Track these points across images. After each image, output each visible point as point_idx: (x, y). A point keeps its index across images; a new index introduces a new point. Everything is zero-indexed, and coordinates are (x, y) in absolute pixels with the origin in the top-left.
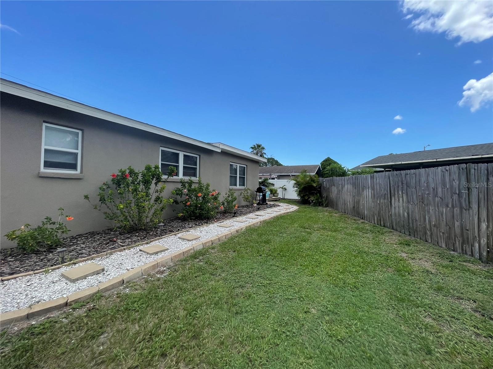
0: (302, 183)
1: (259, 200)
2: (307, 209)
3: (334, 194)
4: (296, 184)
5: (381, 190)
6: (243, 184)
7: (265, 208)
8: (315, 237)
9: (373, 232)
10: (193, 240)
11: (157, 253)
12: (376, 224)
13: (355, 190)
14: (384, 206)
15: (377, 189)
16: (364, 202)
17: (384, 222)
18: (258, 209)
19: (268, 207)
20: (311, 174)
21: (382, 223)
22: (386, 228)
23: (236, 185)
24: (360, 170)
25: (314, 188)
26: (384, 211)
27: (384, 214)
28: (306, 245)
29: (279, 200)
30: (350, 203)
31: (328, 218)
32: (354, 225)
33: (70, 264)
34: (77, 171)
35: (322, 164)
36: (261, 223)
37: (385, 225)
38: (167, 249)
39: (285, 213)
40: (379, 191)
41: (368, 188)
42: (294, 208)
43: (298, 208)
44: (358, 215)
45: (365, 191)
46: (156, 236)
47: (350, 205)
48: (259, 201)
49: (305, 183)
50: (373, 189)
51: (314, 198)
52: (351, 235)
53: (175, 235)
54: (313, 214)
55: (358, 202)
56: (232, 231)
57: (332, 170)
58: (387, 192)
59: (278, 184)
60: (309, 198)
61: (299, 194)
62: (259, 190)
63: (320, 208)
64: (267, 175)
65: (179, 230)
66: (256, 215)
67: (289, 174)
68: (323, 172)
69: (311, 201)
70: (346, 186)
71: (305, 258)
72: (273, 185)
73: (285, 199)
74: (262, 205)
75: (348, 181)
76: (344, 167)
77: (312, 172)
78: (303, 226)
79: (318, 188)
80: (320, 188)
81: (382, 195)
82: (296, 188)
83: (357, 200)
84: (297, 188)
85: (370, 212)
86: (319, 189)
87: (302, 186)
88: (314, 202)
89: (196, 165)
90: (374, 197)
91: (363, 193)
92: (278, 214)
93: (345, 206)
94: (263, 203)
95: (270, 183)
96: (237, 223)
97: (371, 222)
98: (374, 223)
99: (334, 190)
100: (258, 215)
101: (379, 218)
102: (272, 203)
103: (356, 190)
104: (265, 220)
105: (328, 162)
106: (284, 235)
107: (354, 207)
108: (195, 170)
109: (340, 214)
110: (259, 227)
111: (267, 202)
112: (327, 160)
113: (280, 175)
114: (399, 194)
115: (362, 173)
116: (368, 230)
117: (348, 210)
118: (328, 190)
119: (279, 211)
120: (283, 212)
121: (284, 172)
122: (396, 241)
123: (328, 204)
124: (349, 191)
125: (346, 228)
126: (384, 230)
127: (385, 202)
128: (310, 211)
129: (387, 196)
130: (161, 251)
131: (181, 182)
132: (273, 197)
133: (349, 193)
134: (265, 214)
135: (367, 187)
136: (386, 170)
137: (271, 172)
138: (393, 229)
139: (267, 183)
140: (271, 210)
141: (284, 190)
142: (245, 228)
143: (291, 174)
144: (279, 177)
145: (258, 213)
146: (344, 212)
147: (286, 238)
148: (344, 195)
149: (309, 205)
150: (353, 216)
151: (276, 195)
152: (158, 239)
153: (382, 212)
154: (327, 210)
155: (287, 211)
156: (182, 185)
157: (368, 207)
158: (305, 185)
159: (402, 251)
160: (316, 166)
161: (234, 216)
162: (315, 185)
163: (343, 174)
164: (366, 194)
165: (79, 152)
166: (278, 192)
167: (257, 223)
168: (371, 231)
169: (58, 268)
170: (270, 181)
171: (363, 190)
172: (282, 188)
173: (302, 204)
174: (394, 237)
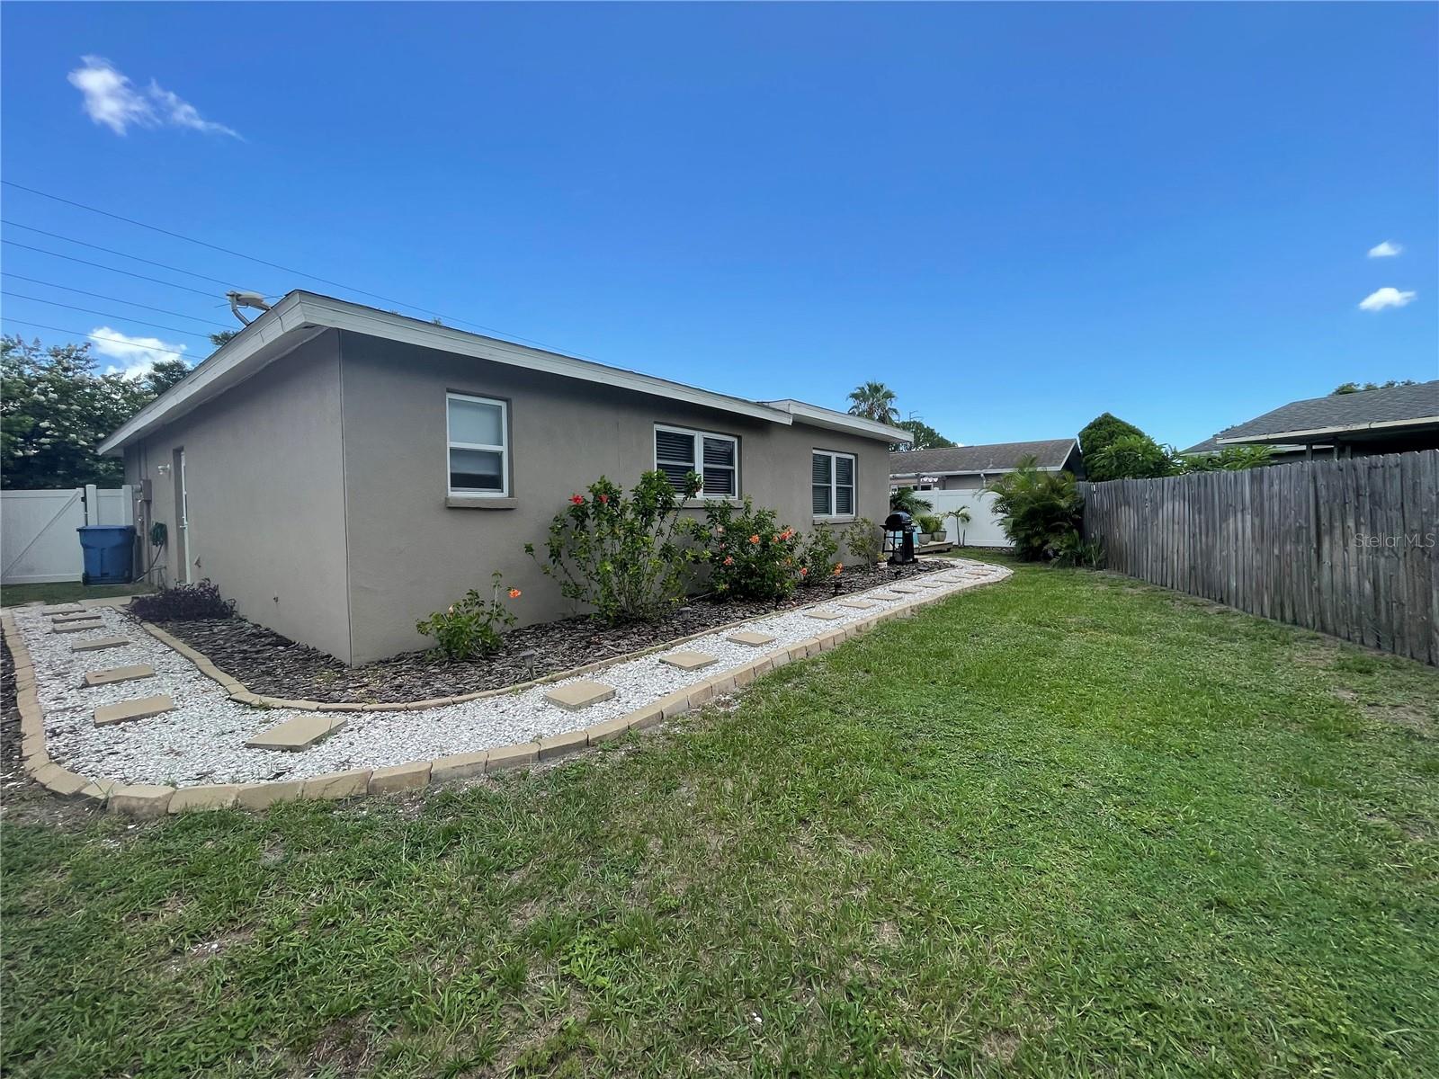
0: (1023, 498)
1: (893, 551)
2: (1040, 574)
3: (1128, 528)
4: (1001, 501)
5: (1287, 517)
6: (846, 507)
7: (913, 574)
8: (1072, 644)
9: (1255, 639)
10: (761, 644)
11: (698, 668)
12: (1269, 615)
13: (1197, 516)
14: (1294, 564)
15: (1272, 514)
16: (1229, 551)
17: (1294, 611)
18: (897, 576)
19: (921, 570)
20: (1049, 469)
21: (1288, 614)
22: (1302, 629)
23: (827, 510)
24: (1217, 454)
25: (1064, 515)
26: (1295, 579)
27: (1295, 586)
28: (1047, 665)
29: (949, 550)
30: (1181, 555)
31: (1109, 599)
32: (1191, 617)
33: (545, 681)
34: (502, 492)
35: (1084, 436)
36: (912, 611)
37: (1298, 620)
38: (716, 662)
39: (975, 587)
40: (1279, 520)
41: (1242, 511)
42: (1000, 572)
43: (1013, 572)
44: (1206, 592)
45: (1231, 520)
46: (677, 635)
47: (1180, 560)
48: (891, 554)
49: (1030, 499)
50: (1259, 511)
51: (1062, 542)
52: (1181, 643)
53: (715, 633)
54: (1062, 589)
55: (1208, 554)
56: (846, 628)
57: (1119, 455)
58: (1307, 520)
59: (942, 502)
60: (1046, 542)
61: (1013, 532)
62: (893, 523)
63: (1081, 571)
64: (908, 479)
65: (718, 622)
66: (894, 591)
67: (977, 472)
68: (1088, 461)
69: (1050, 553)
70: (1168, 506)
71: (1049, 692)
72: (927, 506)
73: (968, 547)
74: (902, 564)
75: (1174, 489)
76: (1161, 447)
77: (1053, 463)
78: (1035, 619)
79: (1074, 513)
80: (1080, 511)
81: (1288, 532)
82: (1001, 516)
83: (1204, 547)
84: (1005, 515)
85: (1247, 581)
86: (1077, 516)
87: (1024, 509)
88: (1061, 553)
89: (731, 463)
90: (1263, 537)
91: (1224, 526)
92: (956, 588)
93: (1164, 564)
94: (905, 560)
95: (918, 502)
96: (851, 612)
97: (1250, 610)
98: (1259, 613)
99: (1127, 520)
100: (899, 592)
101: (1277, 600)
102: (929, 559)
103: (1202, 517)
104: (925, 604)
105: (1105, 429)
106: (985, 640)
107: (1193, 568)
108: (729, 476)
109: (1146, 589)
110: (911, 621)
111: (916, 557)
112: (1101, 424)
113: (948, 477)
114: (1346, 526)
115: (1225, 461)
116: (1236, 631)
117: (1173, 576)
118: (1107, 517)
119: (955, 579)
120: (968, 583)
121: (960, 467)
122: (1329, 661)
123: (1107, 558)
124: (1176, 520)
125: (1167, 625)
126: (1292, 634)
127: (1300, 550)
128: (1049, 582)
129: (1308, 533)
130: (707, 664)
131: (706, 509)
132: (931, 543)
133: (1176, 527)
134: (917, 588)
135: (1240, 507)
136: (1314, 447)
137: (919, 467)
138: (1324, 629)
139: (910, 502)
140: (933, 578)
141: (963, 521)
142: (874, 623)
143: (984, 471)
144: (945, 482)
145: (896, 585)
146: (1159, 583)
147: (993, 647)
148: (1160, 532)
149: (1047, 563)
150: (1189, 593)
151: (938, 536)
152: (685, 641)
153: (1287, 581)
154: (1103, 578)
155: (978, 582)
156: (708, 518)
157: (1240, 566)
158: (1032, 505)
159: (1342, 686)
160: (1066, 443)
161: (835, 594)
162: (1063, 503)
163: (1158, 466)
164: (1236, 529)
165: (504, 449)
166: (943, 526)
167: (904, 610)
168: (1247, 635)
169: (531, 687)
170: (919, 495)
171: (1224, 518)
172: (958, 516)
173: (1023, 562)
174: (1325, 652)
